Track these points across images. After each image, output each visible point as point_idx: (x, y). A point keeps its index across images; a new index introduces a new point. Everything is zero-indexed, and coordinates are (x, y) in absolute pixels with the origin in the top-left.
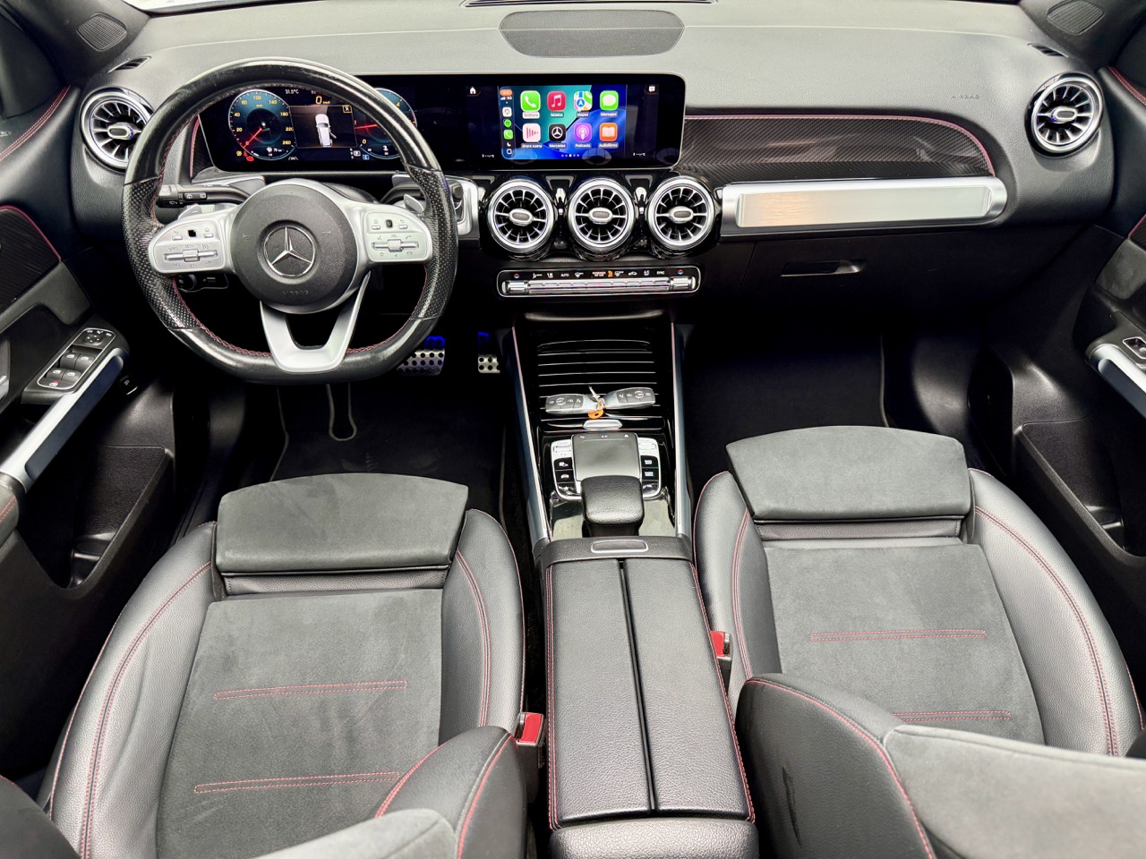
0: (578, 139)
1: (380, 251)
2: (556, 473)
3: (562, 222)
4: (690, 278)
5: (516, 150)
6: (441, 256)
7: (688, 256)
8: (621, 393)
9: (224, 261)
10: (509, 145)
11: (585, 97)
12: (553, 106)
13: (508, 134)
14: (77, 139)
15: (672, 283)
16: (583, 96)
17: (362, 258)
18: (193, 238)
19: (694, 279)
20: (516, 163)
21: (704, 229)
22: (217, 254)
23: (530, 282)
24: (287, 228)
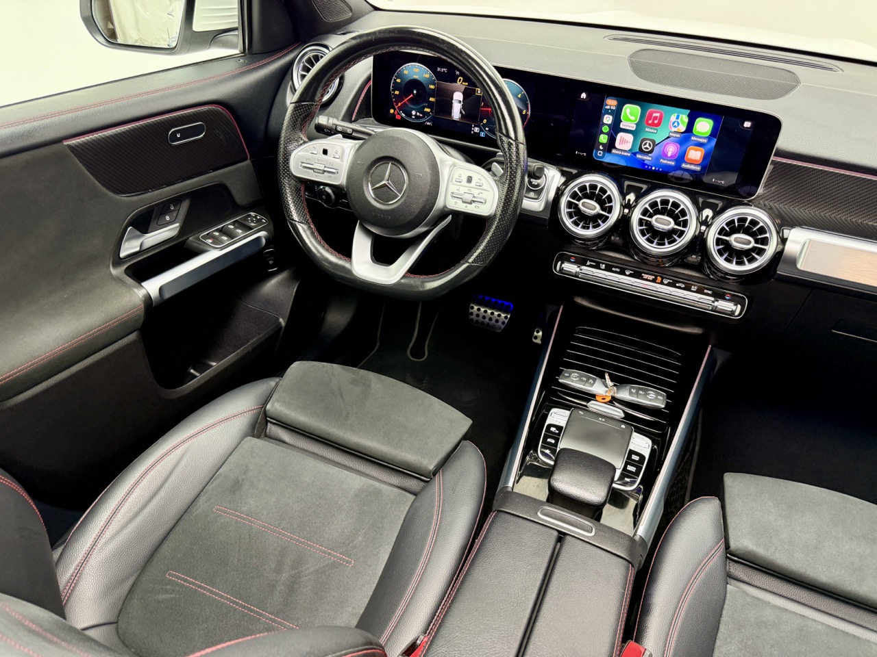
0: (665, 156)
1: (455, 200)
2: (545, 434)
3: (624, 221)
4: (736, 305)
5: (607, 154)
6: (501, 215)
7: (741, 283)
8: (634, 388)
9: (341, 180)
10: (601, 148)
11: (682, 120)
12: (650, 122)
13: (603, 139)
15: (716, 304)
16: (679, 119)
17: (439, 204)
18: (325, 156)
19: (739, 306)
20: (603, 164)
21: (761, 261)
22: (338, 173)
23: (583, 267)
24: (392, 164)
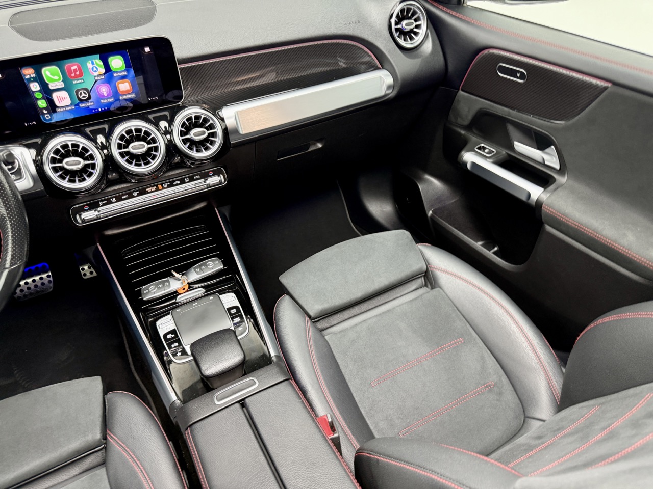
0: (102, 97)
2: (167, 344)
4: (219, 176)
5: (54, 115)
7: (213, 162)
8: (196, 267)
10: (45, 112)
11: (97, 64)
12: (73, 75)
13: (42, 104)
15: (208, 182)
16: (94, 65)
20: (57, 124)
21: (219, 140)
23: (99, 209)
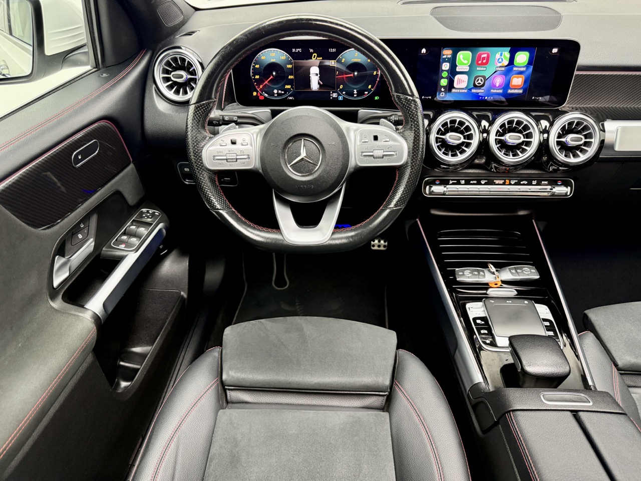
0: (494, 86)
1: (366, 158)
2: (476, 328)
3: (484, 143)
8: (512, 269)
10: (443, 90)
11: (505, 56)
12: (480, 62)
13: (444, 82)
14: (150, 81)
15: (554, 190)
16: (502, 56)
17: (352, 163)
18: (234, 146)
19: (569, 188)
21: (591, 151)
22: (249, 158)
23: (448, 186)
24: (304, 139)
